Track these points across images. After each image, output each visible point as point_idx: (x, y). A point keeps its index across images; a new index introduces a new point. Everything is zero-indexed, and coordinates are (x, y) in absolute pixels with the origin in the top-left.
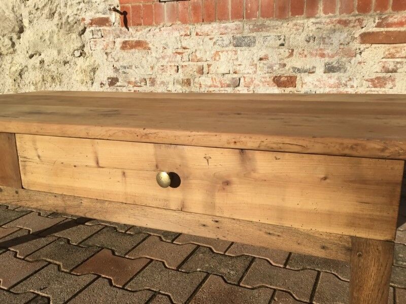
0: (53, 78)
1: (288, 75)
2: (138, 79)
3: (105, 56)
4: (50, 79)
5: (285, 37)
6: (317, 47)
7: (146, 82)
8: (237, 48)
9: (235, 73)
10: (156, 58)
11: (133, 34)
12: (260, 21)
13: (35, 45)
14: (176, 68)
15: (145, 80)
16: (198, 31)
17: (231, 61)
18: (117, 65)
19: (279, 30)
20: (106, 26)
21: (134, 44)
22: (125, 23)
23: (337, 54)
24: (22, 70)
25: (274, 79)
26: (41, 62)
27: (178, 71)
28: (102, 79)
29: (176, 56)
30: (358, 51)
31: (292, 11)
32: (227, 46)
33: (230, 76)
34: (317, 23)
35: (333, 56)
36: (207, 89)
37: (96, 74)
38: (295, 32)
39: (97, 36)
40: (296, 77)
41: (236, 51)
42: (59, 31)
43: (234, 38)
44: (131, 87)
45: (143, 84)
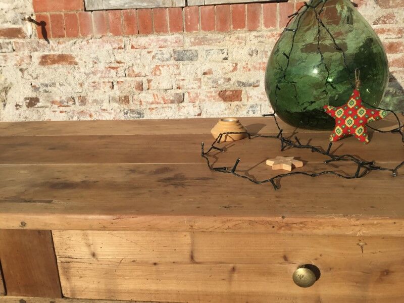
1: (233, 89)
2: (64, 98)
3: (20, 73)
5: (228, 50)
6: (260, 61)
7: (75, 101)
8: (179, 62)
9: (179, 88)
10: (85, 73)
11: (54, 47)
12: (202, 34)
14: (110, 84)
15: (73, 98)
16: (134, 43)
17: (173, 76)
18: (37, 83)
19: (222, 43)
20: (18, 37)
21: (56, 58)
22: (44, 35)
25: (219, 93)
27: (112, 87)
28: (17, 100)
29: (110, 70)
31: (233, 24)
32: (167, 60)
33: (173, 92)
34: (258, 37)
36: (149, 106)
37: (9, 94)
38: (238, 46)
39: (7, 50)
40: (241, 91)
41: (177, 66)
43: (175, 52)
44: (55, 106)
45: (71, 103)
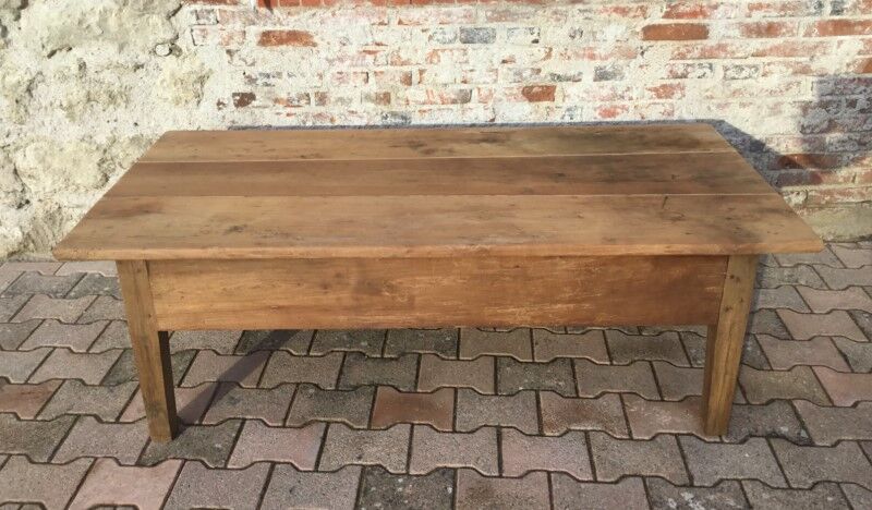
0: (111, 96)
1: (544, 84)
2: (293, 95)
3: (226, 57)
4: (105, 97)
5: (540, 30)
6: (585, 45)
7: (309, 99)
8: (467, 45)
9: (465, 82)
10: (327, 59)
11: (281, 19)
12: (504, 5)
13: (63, 34)
14: (365, 75)
15: (308, 95)
16: (403, 18)
17: (458, 65)
18: (253, 72)
19: (532, 19)
20: (226, 3)
21: (284, 37)
22: (267, 1)
23: (611, 55)
24: (31, 82)
25: (523, 91)
26: (80, 68)
27: (367, 80)
28: (220, 95)
29: (364, 56)
30: (640, 51)
32: (450, 42)
33: (456, 87)
34: (586, 11)
35: (606, 58)
36: (419, 108)
37: (205, 86)
38: (554, 23)
39: (206, 21)
40: (554, 88)
41: (465, 50)
42: (120, 10)
43: (462, 31)
44: (280, 108)
45: (303, 102)
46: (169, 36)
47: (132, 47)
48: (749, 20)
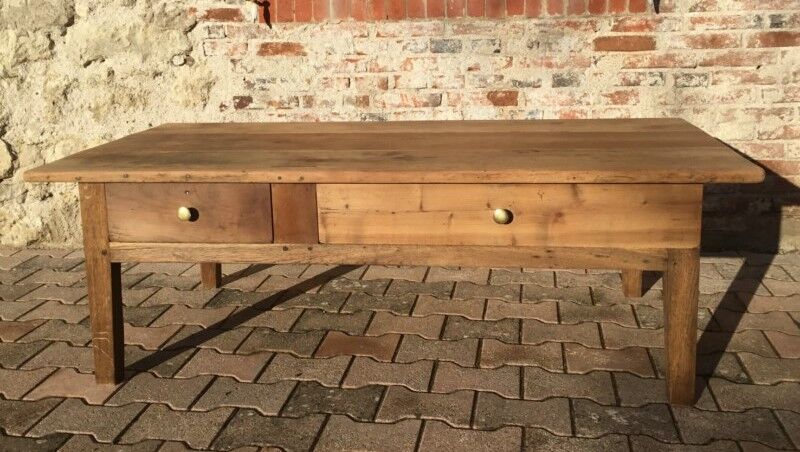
0: (132, 99)
1: (507, 90)
2: (285, 98)
3: (231, 65)
4: (126, 100)
5: (500, 41)
6: (542, 55)
7: (298, 102)
8: (436, 54)
9: (435, 87)
10: (315, 67)
11: (278, 33)
12: (468, 20)
13: (98, 46)
14: (347, 81)
15: (297, 98)
16: (380, 31)
17: (429, 72)
18: (252, 78)
19: (493, 32)
20: (233, 20)
21: (280, 47)
22: (267, 18)
23: (567, 63)
24: (68, 87)
25: (488, 96)
26: (109, 74)
27: (349, 85)
28: (223, 99)
29: (347, 64)
30: (593, 60)
31: (508, 9)
32: (422, 51)
33: (427, 92)
34: (540, 25)
35: (562, 66)
36: (394, 110)
37: (213, 90)
38: (513, 36)
39: (216, 36)
40: (517, 93)
41: (435, 59)
42: (147, 26)
43: (432, 42)
44: (273, 109)
45: (293, 104)
46: (185, 47)
47: (154, 57)
48: (693, 33)
